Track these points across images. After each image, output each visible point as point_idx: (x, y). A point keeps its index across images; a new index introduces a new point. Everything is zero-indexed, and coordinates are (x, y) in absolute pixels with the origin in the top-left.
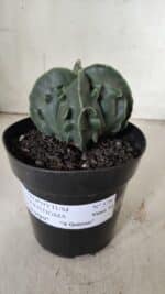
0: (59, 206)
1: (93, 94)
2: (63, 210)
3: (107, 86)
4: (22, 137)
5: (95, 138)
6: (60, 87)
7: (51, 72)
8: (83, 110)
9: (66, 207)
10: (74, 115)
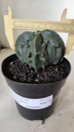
0: (24, 98)
1: (43, 45)
2: (26, 100)
3: (51, 41)
4: (12, 63)
5: (43, 67)
6: (28, 41)
7: (24, 33)
8: (36, 54)
9: (27, 99)
10: (32, 56)
